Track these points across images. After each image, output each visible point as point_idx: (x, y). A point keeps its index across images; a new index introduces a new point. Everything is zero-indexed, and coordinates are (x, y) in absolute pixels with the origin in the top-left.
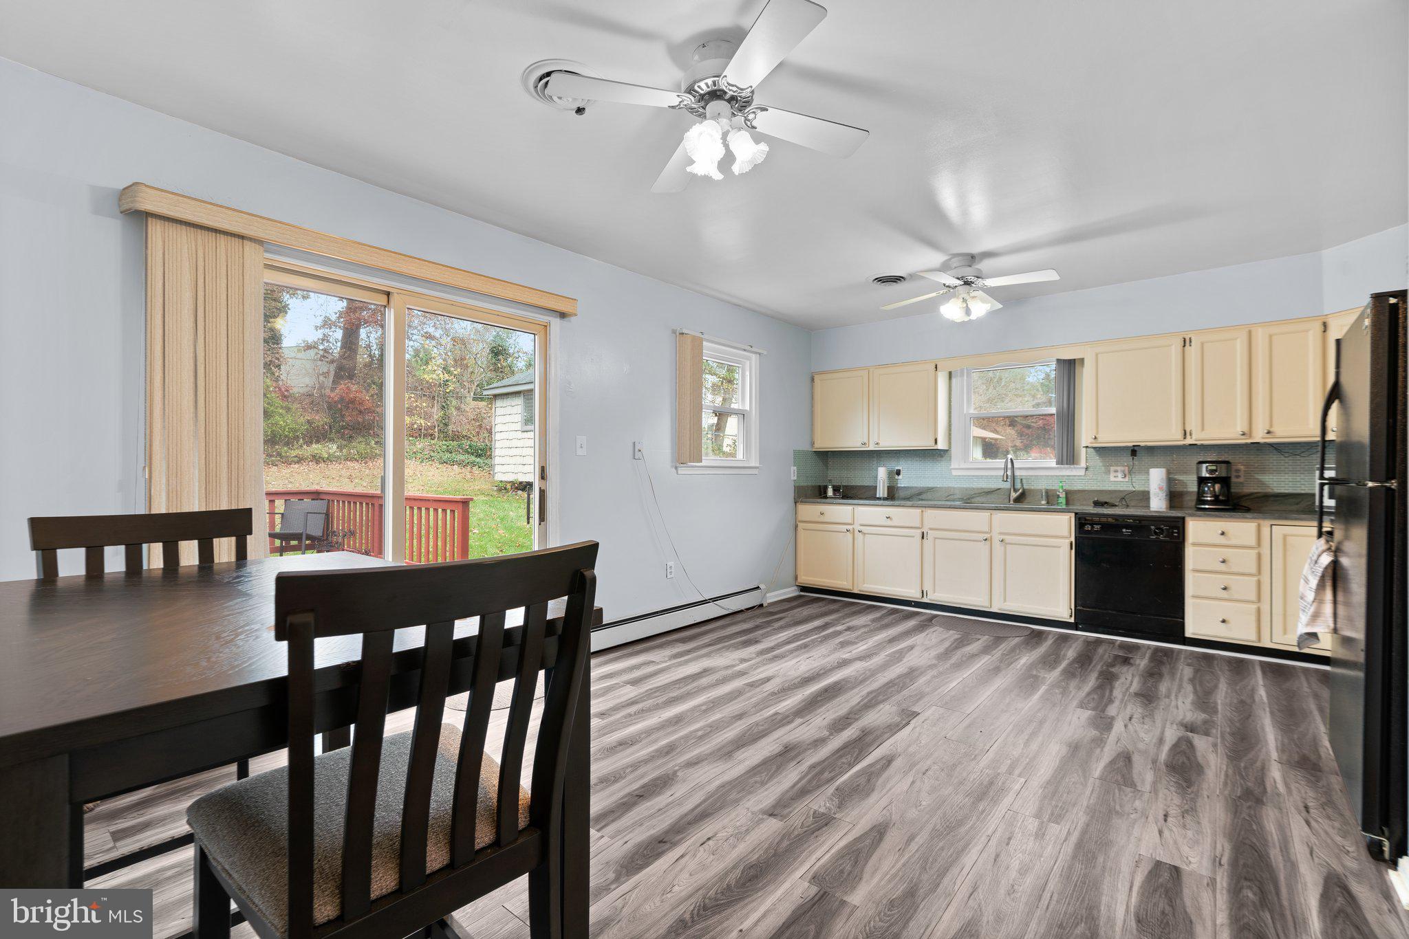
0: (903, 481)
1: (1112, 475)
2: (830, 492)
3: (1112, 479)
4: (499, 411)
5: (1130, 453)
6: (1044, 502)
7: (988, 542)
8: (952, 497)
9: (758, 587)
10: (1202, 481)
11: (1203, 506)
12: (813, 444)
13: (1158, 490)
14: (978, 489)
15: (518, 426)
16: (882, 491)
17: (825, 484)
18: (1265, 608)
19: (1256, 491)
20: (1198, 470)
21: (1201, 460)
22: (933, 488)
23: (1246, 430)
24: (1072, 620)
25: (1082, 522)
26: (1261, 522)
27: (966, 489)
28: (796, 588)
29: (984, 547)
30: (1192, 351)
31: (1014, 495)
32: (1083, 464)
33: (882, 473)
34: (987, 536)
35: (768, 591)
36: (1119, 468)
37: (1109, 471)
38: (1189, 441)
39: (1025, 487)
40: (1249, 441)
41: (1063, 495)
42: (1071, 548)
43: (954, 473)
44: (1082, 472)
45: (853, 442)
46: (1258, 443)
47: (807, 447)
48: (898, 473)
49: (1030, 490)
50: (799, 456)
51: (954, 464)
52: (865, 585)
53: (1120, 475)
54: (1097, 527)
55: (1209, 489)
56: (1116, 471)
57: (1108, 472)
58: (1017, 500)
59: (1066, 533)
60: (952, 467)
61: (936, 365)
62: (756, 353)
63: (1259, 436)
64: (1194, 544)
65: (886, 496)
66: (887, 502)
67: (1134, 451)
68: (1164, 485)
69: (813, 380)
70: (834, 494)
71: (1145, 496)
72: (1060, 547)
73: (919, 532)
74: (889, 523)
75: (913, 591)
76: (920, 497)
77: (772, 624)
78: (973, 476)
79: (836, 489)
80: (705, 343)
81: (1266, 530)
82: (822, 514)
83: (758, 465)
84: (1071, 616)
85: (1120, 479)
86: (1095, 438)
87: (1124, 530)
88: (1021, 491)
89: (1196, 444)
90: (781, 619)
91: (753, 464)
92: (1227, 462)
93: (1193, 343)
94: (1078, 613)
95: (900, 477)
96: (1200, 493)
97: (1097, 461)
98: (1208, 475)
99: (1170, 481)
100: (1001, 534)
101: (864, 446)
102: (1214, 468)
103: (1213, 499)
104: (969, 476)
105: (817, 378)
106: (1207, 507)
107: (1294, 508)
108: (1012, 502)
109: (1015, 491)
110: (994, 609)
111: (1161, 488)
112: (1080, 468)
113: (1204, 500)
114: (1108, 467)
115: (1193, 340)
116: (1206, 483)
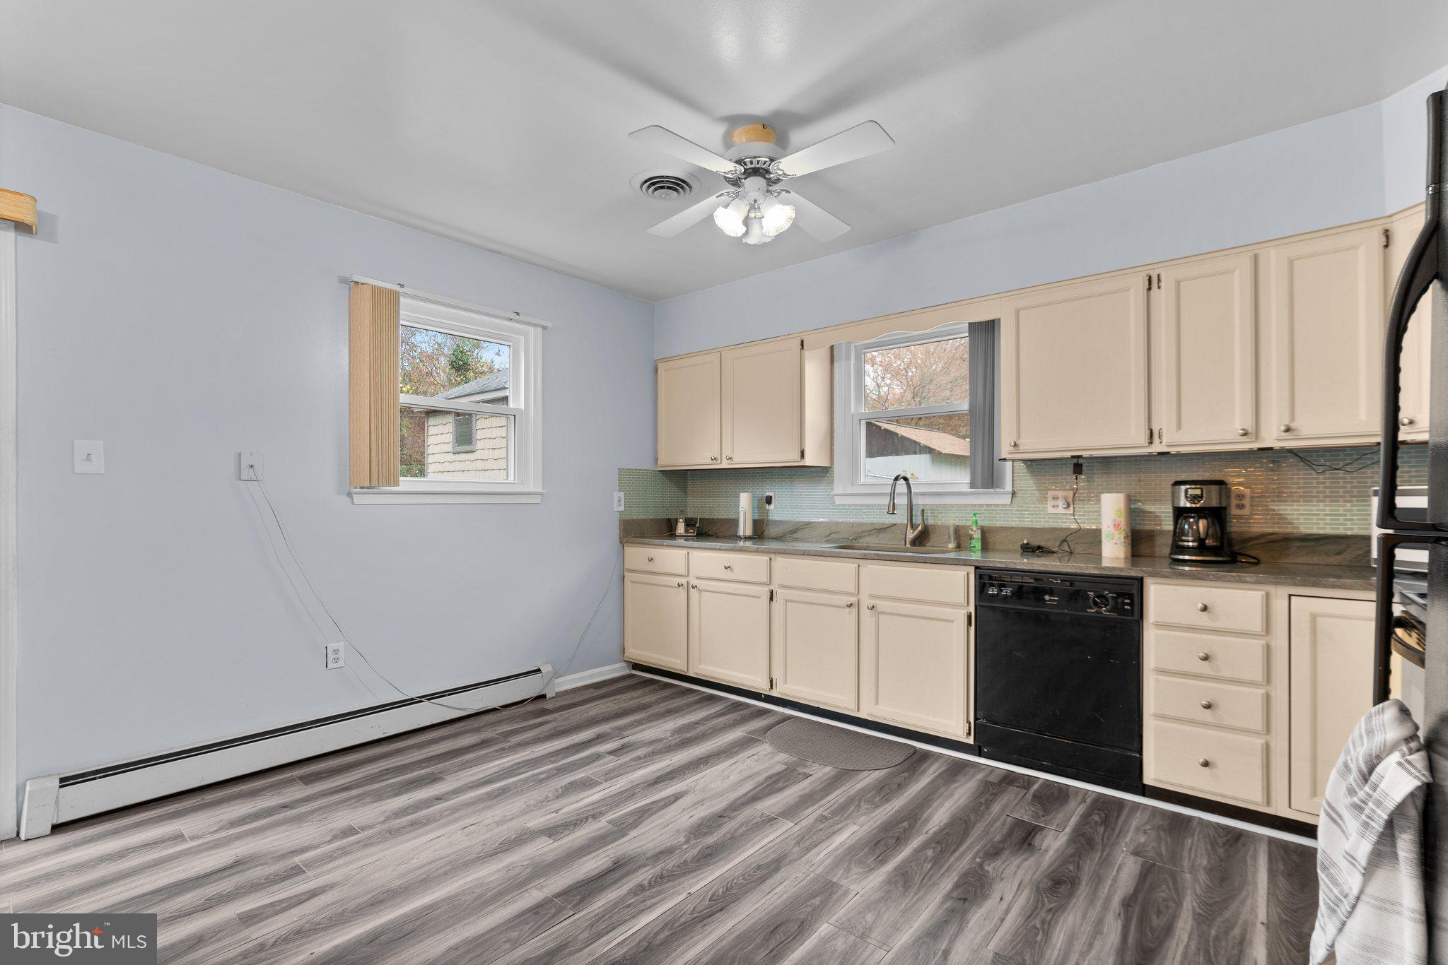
0: (776, 512)
1: (1050, 503)
2: (681, 528)
3: (1050, 510)
4: (432, 431)
5: (1072, 469)
6: (948, 548)
7: (854, 610)
8: (834, 536)
9: (539, 670)
10: (1180, 513)
11: (1181, 557)
12: (656, 460)
13: (1112, 528)
14: (866, 524)
15: (449, 448)
16: (745, 528)
17: (675, 517)
18: (1279, 746)
19: (1270, 530)
20: (1174, 497)
21: (1179, 479)
22: (810, 523)
23: (1249, 426)
24: (971, 741)
25: (986, 579)
26: (1272, 589)
27: (853, 524)
28: (624, 664)
29: (850, 616)
30: (1162, 297)
31: (911, 535)
32: (1008, 487)
33: (746, 501)
34: (853, 599)
35: (557, 674)
36: (1060, 494)
37: (1046, 498)
38: (1157, 448)
39: (930, 522)
40: (1255, 446)
41: (977, 535)
42: (969, 623)
43: (838, 501)
44: (1007, 500)
45: (701, 458)
46: (1271, 449)
47: (647, 465)
48: (769, 500)
49: (934, 527)
50: (626, 477)
51: (838, 488)
52: (702, 666)
53: (1061, 503)
54: (1006, 591)
55: (1190, 527)
56: (1055, 498)
57: (1043, 499)
58: (912, 544)
59: (961, 599)
60: (835, 492)
61: (802, 341)
62: (536, 325)
63: (1271, 437)
64: (1159, 625)
65: (750, 535)
66: (748, 544)
67: (1078, 465)
68: (1122, 520)
69: (655, 370)
70: (687, 531)
71: (1094, 538)
72: (952, 621)
73: (766, 590)
74: (728, 575)
75: (759, 679)
76: (795, 536)
77: (508, 739)
78: (861, 505)
79: (690, 523)
80: (403, 300)
81: (1280, 605)
82: (651, 560)
83: (540, 490)
84: (969, 734)
85: (1060, 510)
86: (1015, 445)
87: (1047, 597)
88: (920, 528)
89: (1168, 453)
90: (541, 724)
91: (532, 489)
92: (1221, 483)
93: (1162, 284)
94: (979, 730)
95: (772, 507)
96: (1178, 534)
97: (1027, 482)
98: (1188, 505)
99: (1133, 513)
100: (872, 596)
101: (714, 461)
102: (1198, 492)
103: (1195, 544)
104: (855, 505)
105: (660, 366)
106: (1187, 557)
107: (1335, 560)
108: (908, 545)
109: (913, 527)
110: (863, 715)
111: (1116, 526)
112: (1006, 493)
113: (1183, 547)
114: (1043, 491)
115: (1163, 279)
116: (1186, 518)
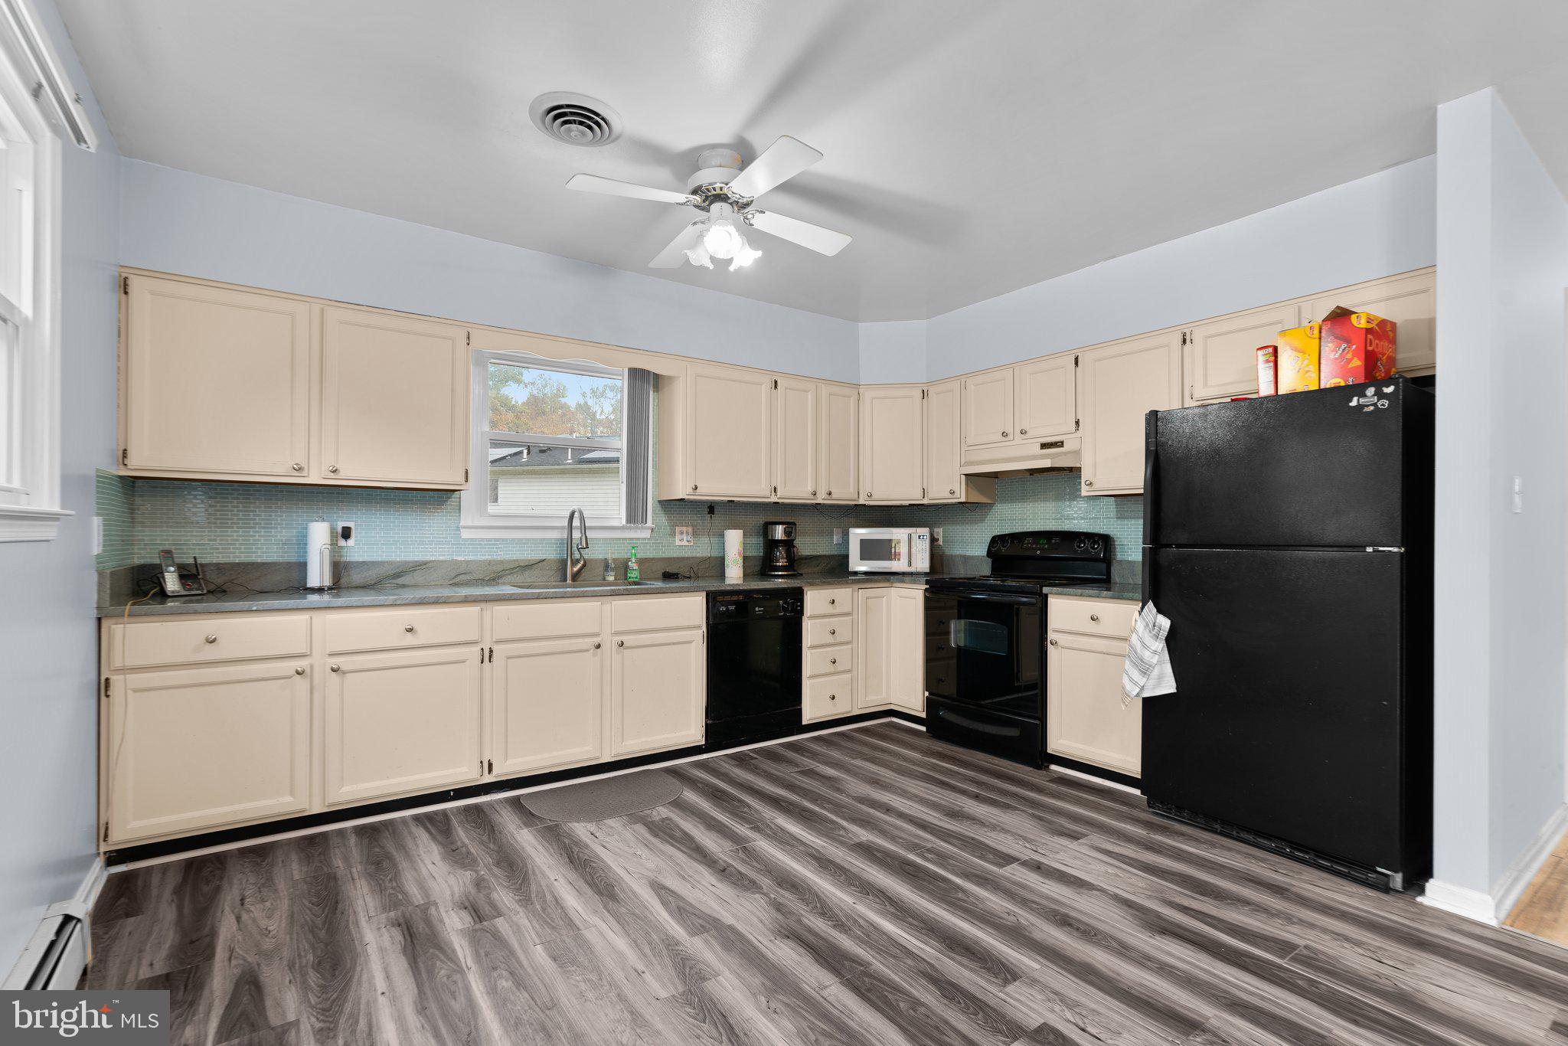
0: (355, 550)
1: (677, 537)
2: (172, 583)
3: (678, 543)
5: (707, 510)
6: (611, 578)
7: (599, 651)
8: (462, 577)
11: (776, 573)
12: (123, 456)
13: (737, 554)
14: (509, 562)
16: (318, 574)
20: (767, 533)
21: (767, 521)
22: (425, 563)
23: (814, 489)
24: (703, 742)
27: (490, 563)
28: (101, 861)
29: (594, 659)
31: (570, 571)
32: (650, 522)
33: (319, 534)
34: (597, 640)
36: (684, 529)
37: (675, 532)
38: (774, 499)
40: (813, 501)
41: (636, 566)
42: (703, 642)
43: (465, 534)
44: (647, 534)
46: (818, 504)
47: (108, 465)
48: (346, 533)
49: (591, 560)
50: (103, 488)
51: (466, 519)
52: (346, 788)
53: (686, 538)
54: (732, 608)
55: (780, 553)
56: (682, 533)
57: (673, 534)
58: (575, 577)
60: (462, 523)
63: (822, 497)
64: (810, 618)
65: (327, 582)
67: (711, 508)
69: (125, 287)
70: (184, 585)
71: (719, 563)
72: (690, 642)
73: (477, 649)
74: (410, 640)
75: (465, 769)
76: (400, 581)
78: (496, 540)
79: (188, 575)
81: (856, 595)
82: (208, 640)
83: (60, 511)
84: (701, 736)
85: (685, 543)
86: (695, 488)
87: (757, 609)
88: (582, 563)
89: (778, 503)
91: (45, 508)
92: (794, 524)
94: (709, 729)
95: (351, 542)
97: (663, 520)
98: (782, 538)
103: (786, 564)
104: (490, 540)
106: (780, 573)
108: (569, 581)
109: (574, 563)
112: (648, 528)
113: (776, 566)
114: (673, 526)
115: (779, 383)
116: (777, 547)
